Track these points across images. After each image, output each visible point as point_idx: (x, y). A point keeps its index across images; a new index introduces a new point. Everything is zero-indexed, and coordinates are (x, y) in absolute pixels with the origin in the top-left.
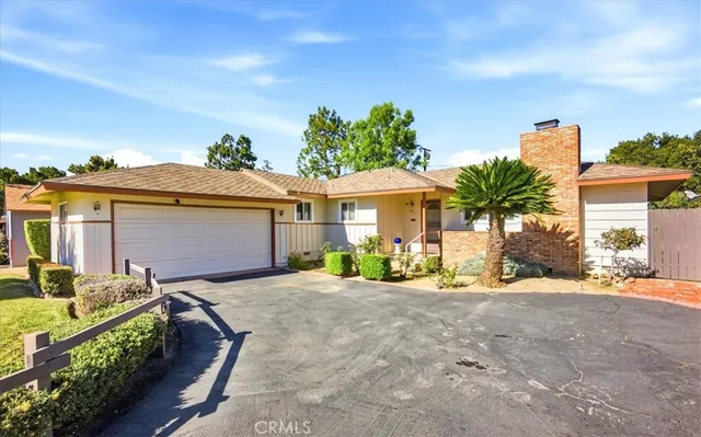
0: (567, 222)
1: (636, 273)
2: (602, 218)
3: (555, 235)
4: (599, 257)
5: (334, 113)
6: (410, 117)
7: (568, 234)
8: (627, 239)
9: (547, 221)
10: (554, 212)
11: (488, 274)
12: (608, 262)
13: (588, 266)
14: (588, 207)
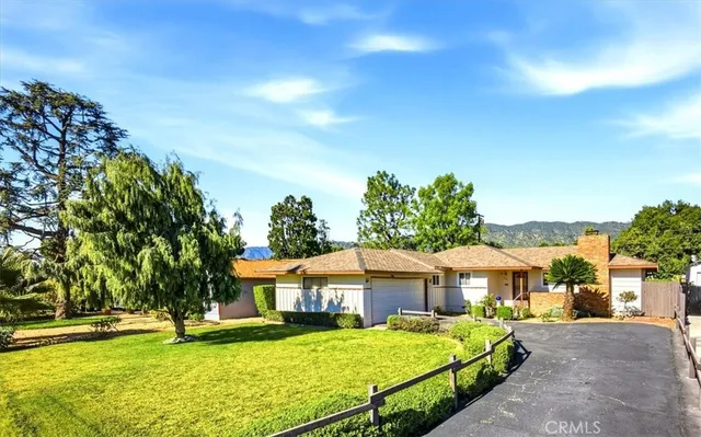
0: (602, 288)
1: (635, 313)
2: (621, 285)
3: (596, 295)
4: (617, 306)
5: (393, 176)
6: (470, 188)
7: (603, 294)
8: (630, 297)
9: (592, 287)
10: (598, 284)
11: (565, 315)
12: (622, 309)
13: (612, 311)
14: (613, 279)
